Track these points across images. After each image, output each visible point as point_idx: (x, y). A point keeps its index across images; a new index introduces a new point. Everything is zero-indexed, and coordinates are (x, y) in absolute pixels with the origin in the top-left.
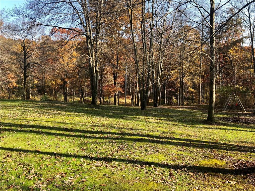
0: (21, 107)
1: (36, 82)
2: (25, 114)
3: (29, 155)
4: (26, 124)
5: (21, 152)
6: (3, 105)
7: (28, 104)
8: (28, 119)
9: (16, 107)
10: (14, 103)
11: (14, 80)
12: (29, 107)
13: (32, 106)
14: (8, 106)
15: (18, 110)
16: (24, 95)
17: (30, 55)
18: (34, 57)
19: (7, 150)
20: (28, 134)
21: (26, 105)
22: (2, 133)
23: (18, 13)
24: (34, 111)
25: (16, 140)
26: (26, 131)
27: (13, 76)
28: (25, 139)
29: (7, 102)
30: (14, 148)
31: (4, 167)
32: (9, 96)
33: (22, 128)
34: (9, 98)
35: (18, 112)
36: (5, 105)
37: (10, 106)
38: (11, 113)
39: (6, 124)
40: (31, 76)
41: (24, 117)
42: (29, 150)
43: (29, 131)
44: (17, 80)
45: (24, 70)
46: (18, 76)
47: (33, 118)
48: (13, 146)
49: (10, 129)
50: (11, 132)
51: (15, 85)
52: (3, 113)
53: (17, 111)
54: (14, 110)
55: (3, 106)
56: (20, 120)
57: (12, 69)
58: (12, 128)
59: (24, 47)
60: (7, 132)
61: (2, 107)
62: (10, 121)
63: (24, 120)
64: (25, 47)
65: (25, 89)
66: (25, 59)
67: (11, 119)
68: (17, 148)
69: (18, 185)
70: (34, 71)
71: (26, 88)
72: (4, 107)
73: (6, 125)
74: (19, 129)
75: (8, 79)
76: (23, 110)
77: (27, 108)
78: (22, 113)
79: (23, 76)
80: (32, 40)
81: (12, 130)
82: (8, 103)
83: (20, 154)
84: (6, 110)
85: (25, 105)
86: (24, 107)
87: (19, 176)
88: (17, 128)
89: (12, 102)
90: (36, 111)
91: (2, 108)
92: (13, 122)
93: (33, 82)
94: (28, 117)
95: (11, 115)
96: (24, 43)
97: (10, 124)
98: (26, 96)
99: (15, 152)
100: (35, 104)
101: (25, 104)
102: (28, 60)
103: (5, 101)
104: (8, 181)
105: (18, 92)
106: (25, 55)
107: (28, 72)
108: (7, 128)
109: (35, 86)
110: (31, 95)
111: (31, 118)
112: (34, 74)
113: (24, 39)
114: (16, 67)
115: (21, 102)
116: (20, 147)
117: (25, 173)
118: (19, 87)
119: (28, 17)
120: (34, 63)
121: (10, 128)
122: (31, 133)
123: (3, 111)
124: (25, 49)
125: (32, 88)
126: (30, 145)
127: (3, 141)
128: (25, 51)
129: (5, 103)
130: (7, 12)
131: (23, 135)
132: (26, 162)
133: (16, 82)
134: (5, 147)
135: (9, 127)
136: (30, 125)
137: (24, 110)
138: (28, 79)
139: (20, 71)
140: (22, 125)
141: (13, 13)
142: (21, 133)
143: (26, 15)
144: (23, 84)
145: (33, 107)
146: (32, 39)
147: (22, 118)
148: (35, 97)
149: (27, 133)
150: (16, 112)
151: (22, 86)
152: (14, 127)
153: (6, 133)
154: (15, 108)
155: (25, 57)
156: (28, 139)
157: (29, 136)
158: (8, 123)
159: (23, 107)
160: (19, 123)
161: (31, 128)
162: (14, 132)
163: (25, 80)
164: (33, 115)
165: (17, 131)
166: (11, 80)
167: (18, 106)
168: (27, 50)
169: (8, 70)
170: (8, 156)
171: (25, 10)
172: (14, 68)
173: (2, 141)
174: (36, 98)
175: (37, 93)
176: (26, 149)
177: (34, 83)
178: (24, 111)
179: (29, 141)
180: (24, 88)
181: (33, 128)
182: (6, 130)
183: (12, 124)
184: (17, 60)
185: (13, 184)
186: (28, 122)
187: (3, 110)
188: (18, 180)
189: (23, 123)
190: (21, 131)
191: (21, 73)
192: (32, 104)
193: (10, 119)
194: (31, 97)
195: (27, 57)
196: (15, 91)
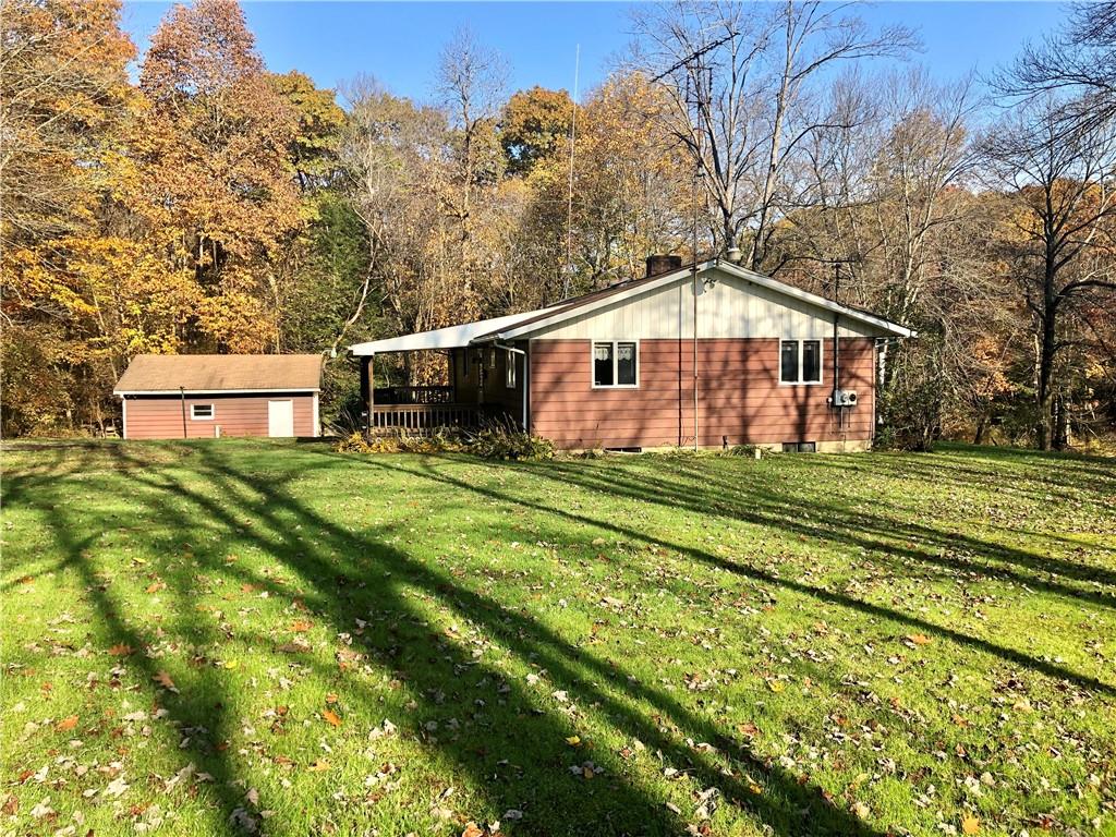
0: (1039, 480)
1: (1096, 369)
2: (1057, 515)
3: (1107, 704)
4: (1071, 558)
5: (1066, 682)
6: (964, 466)
7: (1068, 469)
8: (1073, 537)
9: (1016, 479)
10: (1005, 463)
11: (998, 365)
12: (1073, 486)
13: (1089, 481)
14: (985, 474)
15: (1025, 494)
16: (1041, 431)
17: (1077, 250)
18: (1094, 257)
19: (1006, 659)
20: (1087, 607)
21: (1058, 475)
22: (976, 582)
23: (1039, 73)
24: (1098, 504)
25: (1038, 623)
26: (1075, 593)
27: (994, 349)
28: (1075, 628)
29: (975, 456)
30: (1036, 654)
31: (1001, 724)
32: (980, 430)
33: (1055, 575)
34: (978, 439)
35: (1027, 503)
36: (973, 467)
37: (991, 474)
38: (999, 504)
39: (986, 549)
40: (1074, 343)
41: (1055, 526)
42: (1101, 681)
43: (1090, 594)
44: (1010, 364)
45: (1042, 317)
46: (1017, 346)
47: (1099, 539)
48: (1028, 648)
49: (1005, 571)
50: (1011, 587)
51: (1002, 383)
52: (968, 500)
53: (1023, 497)
54: (1010, 490)
55: (966, 471)
56: (1043, 539)
57: (997, 318)
58: (1012, 566)
59: (1049, 217)
60: (993, 579)
61: (962, 474)
62: (996, 537)
63: (1058, 539)
64: (1051, 216)
65: (1047, 403)
66: (1051, 268)
67: (1002, 529)
68: (1048, 659)
69: (1074, 826)
70: (1088, 319)
71: (1050, 398)
72: (968, 474)
73: (986, 552)
74: (1044, 577)
75: (977, 359)
76: (1049, 498)
77: (1064, 490)
78: (1047, 506)
79: (1037, 346)
80: (1087, 178)
81: (1014, 577)
82: (984, 462)
83: (1063, 688)
84: (980, 489)
85: (1053, 474)
86: (1050, 482)
87: (1073, 786)
88: (1030, 572)
89: (998, 459)
90: (1110, 508)
91: (961, 480)
92: (1011, 542)
93: (1084, 372)
94: (1075, 528)
95: (1000, 510)
96: (1049, 201)
97: (1003, 548)
98: (1048, 435)
99: (1039, 675)
100: (1102, 474)
101: (1054, 467)
102: (1063, 271)
103: (969, 450)
104: (1026, 792)
105: (1016, 414)
106: (1050, 254)
107: (1063, 327)
108: (992, 563)
109: (1091, 390)
110: (1068, 431)
111: (1088, 537)
112: (1088, 334)
113: (1050, 183)
114: (1011, 310)
115: (1036, 458)
116: (1058, 660)
117: (1096, 780)
118: (1020, 395)
119: (1082, 78)
120: (1091, 283)
121: (1001, 564)
122: (1102, 607)
123: (967, 492)
124: (1051, 227)
125: (1078, 397)
126: (1101, 661)
127: (985, 618)
128: (1051, 236)
129: (972, 459)
130: (990, 84)
131: (1063, 609)
132: (1093, 732)
133: (1005, 374)
134: (994, 643)
135: (999, 560)
136: (1090, 568)
137: (1053, 494)
138: (1059, 358)
139: (1028, 323)
140: (1051, 559)
141: (1013, 82)
142: (1055, 595)
143: (1075, 71)
144: (1036, 382)
145: (1093, 485)
146: (1084, 176)
147: (1048, 532)
148: (1087, 441)
149: (1083, 602)
150: (1019, 500)
151: (1030, 391)
152: (1019, 566)
153: (992, 584)
154: (1016, 483)
155: (1049, 261)
156: (1090, 628)
157: (1094, 615)
158: (993, 545)
159: (1045, 481)
160: (1039, 551)
161: (1096, 584)
162: (1024, 585)
163: (1046, 366)
164: (1096, 521)
165: (1033, 583)
166: (987, 364)
167: (1026, 475)
168: (1059, 228)
169: (977, 321)
170: (1012, 684)
171: (1068, 52)
172: (1001, 314)
173: (978, 615)
174: (1095, 443)
175: (1104, 424)
176: (1089, 675)
177: (1088, 375)
178: (1054, 502)
179: (1095, 642)
180: (1043, 397)
181: (1108, 584)
182: (990, 572)
183: (1008, 550)
184: (1018, 277)
185: (1048, 812)
186: (1077, 550)
187: (967, 486)
188: (1069, 802)
189: (1055, 555)
190: (1049, 587)
191: (1031, 332)
192: (1087, 471)
193: (997, 528)
194: (1071, 441)
195: (1058, 259)
196: (1002, 413)
